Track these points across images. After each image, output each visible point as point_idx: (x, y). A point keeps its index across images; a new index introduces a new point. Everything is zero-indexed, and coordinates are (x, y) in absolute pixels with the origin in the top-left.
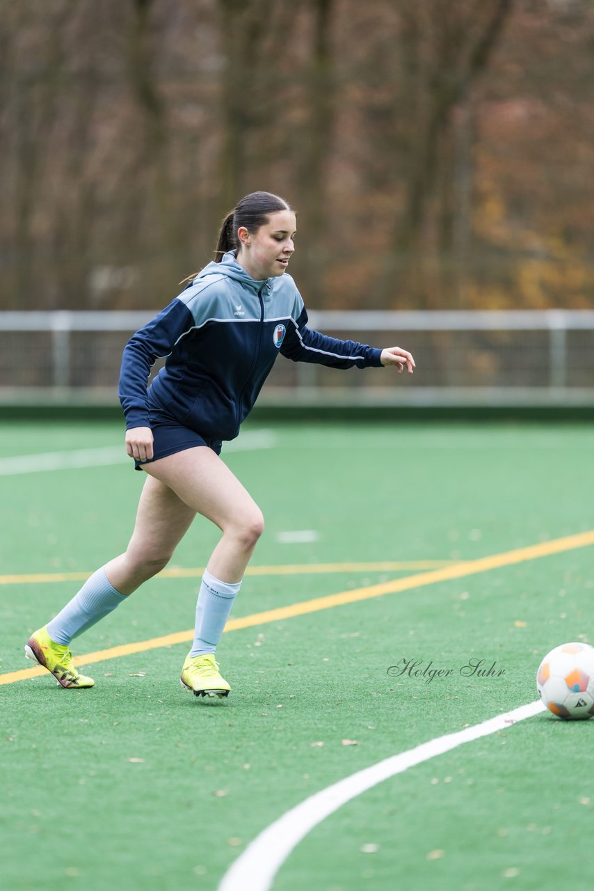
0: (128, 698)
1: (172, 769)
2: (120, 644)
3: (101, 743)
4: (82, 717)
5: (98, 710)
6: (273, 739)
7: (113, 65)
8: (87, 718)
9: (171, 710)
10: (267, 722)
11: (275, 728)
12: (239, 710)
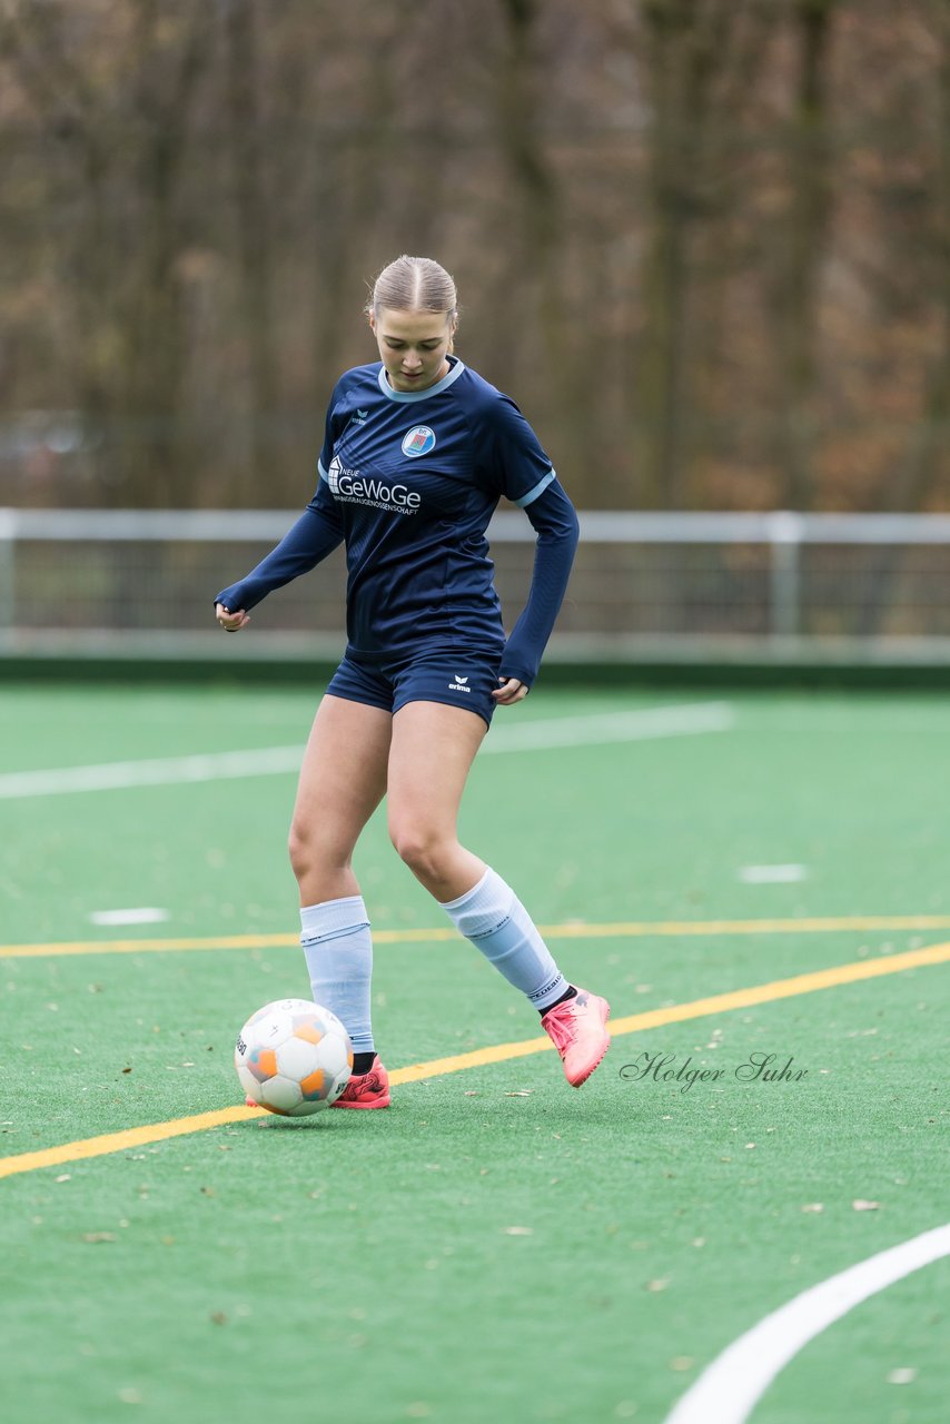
0: (504, 1131)
1: (577, 1246)
2: (489, 1045)
3: (461, 1204)
4: (429, 1161)
5: (455, 1150)
6: (741, 1199)
7: (470, 118)
8: (436, 1163)
9: (573, 1151)
10: (731, 1171)
11: (743, 1182)
12: (684, 1151)
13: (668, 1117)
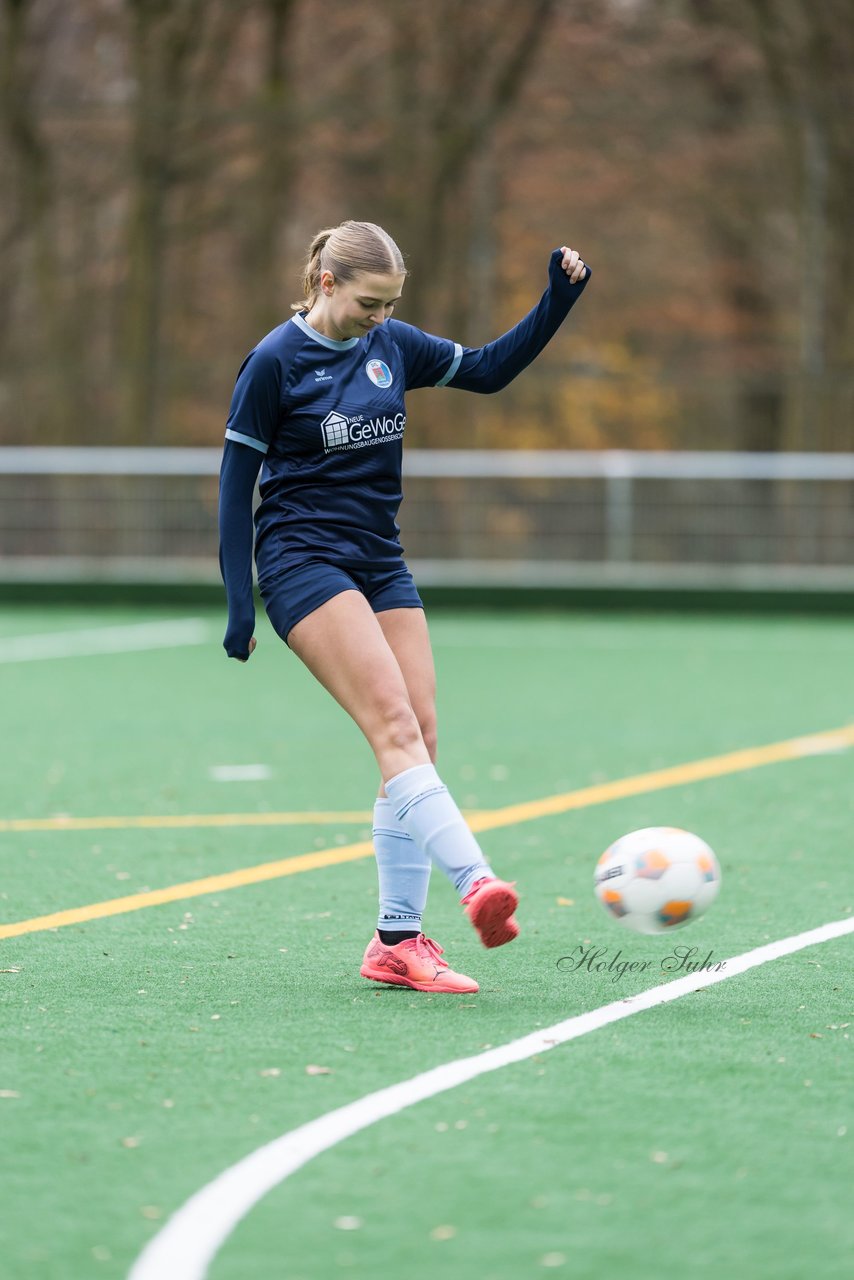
1: (60, 1107)
6: (207, 1065)
9: (57, 1021)
10: (198, 1040)
11: (209, 1049)
12: (156, 1022)
13: (142, 991)
